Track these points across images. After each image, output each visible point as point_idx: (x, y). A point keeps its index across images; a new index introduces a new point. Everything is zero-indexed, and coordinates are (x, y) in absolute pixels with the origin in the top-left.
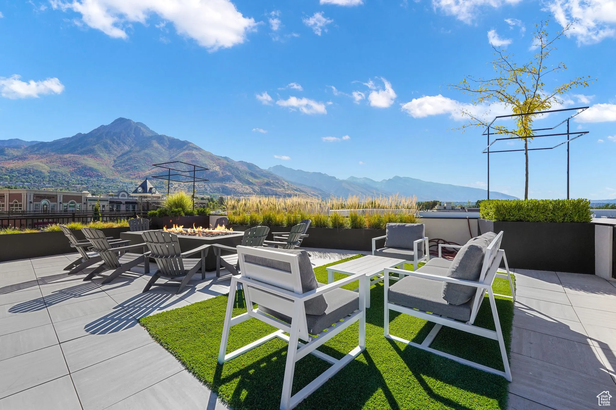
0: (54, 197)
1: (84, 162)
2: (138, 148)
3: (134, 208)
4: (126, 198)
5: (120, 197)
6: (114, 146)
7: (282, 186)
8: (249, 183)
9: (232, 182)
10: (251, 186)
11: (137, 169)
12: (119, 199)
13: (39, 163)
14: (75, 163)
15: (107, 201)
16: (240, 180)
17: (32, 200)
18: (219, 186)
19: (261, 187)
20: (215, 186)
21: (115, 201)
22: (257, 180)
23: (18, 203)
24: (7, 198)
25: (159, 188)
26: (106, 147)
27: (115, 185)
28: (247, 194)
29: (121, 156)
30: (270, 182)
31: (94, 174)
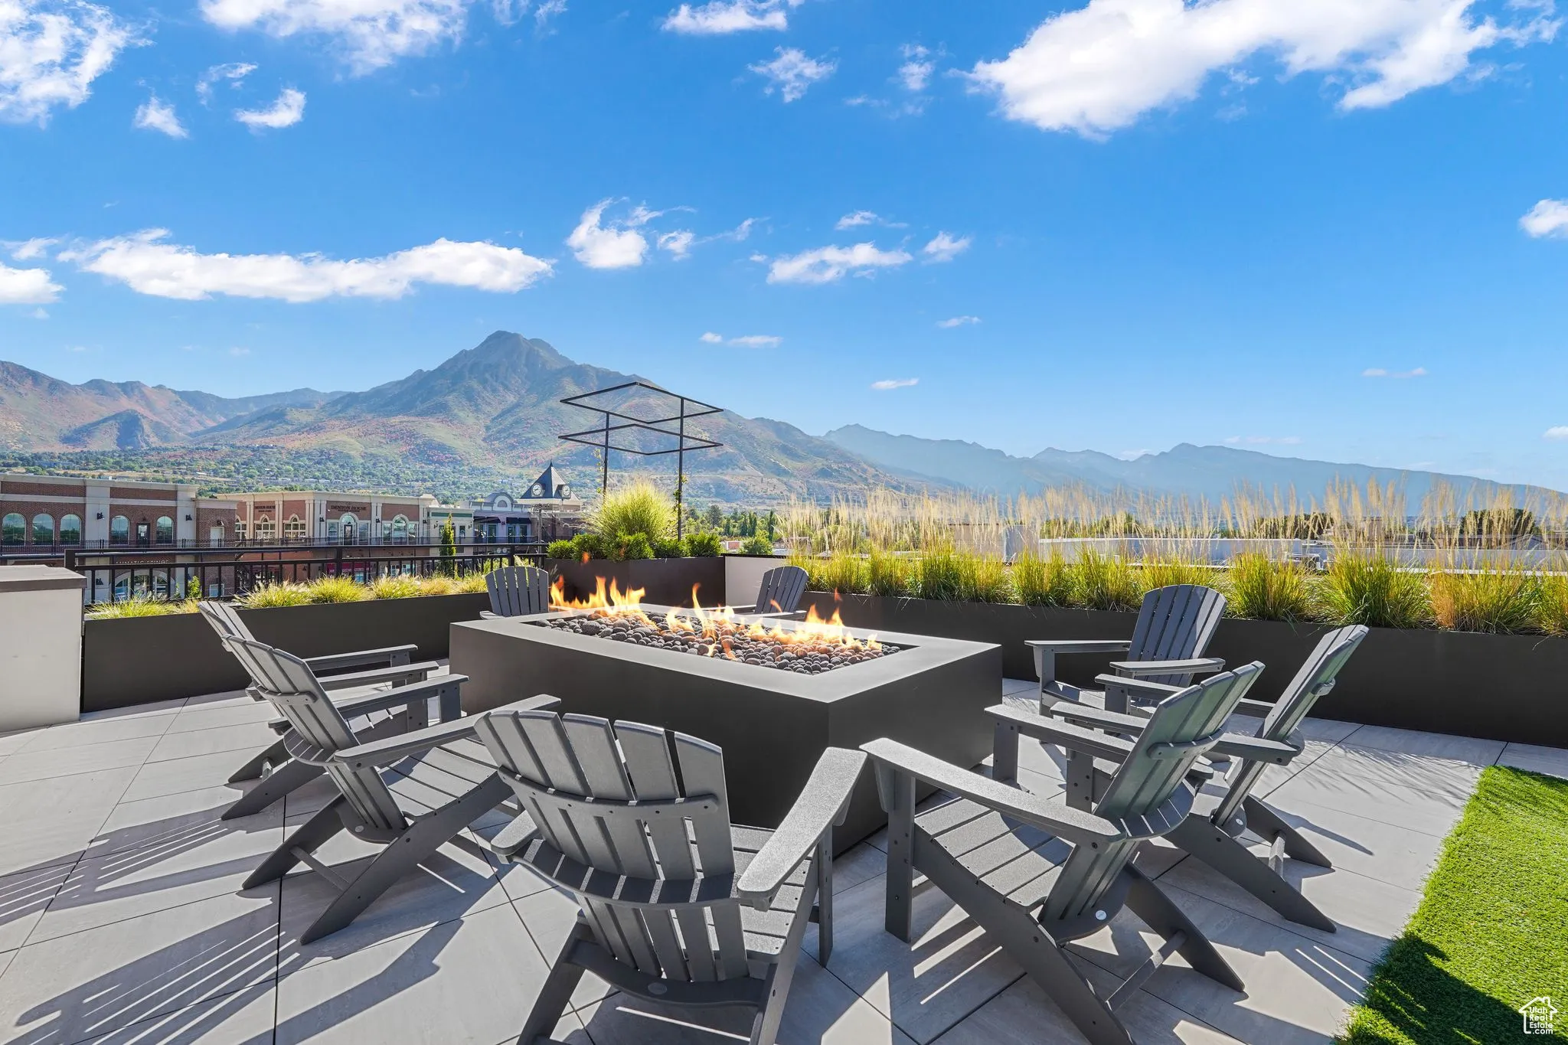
0: (364, 509)
1: (428, 433)
2: (533, 398)
3: (524, 532)
4: (509, 509)
5: (496, 508)
6: (485, 394)
7: (861, 476)
8: (779, 472)
9: (738, 470)
10: (785, 480)
11: (531, 444)
12: (493, 512)
13: (345, 438)
14: (412, 435)
15: (470, 515)
16: (757, 464)
17: (323, 515)
18: (708, 481)
19: (807, 481)
20: (699, 481)
21: (486, 516)
22: (799, 465)
23: (299, 522)
24: (279, 511)
25: (577, 486)
26: (470, 397)
27: (488, 481)
28: (774, 499)
29: (500, 416)
30: (831, 468)
31: (447, 458)
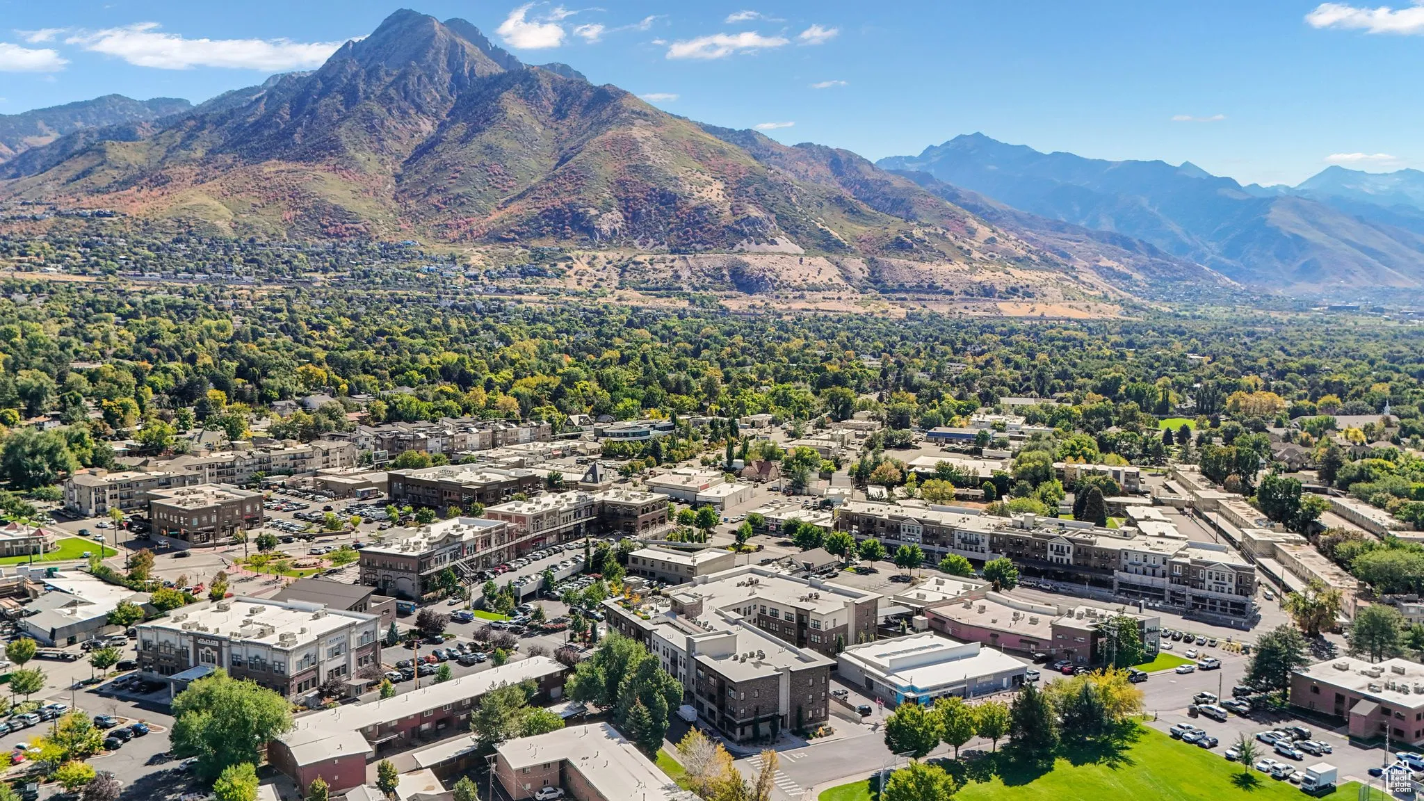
1: (317, 189)
2: (460, 129)
6: (390, 123)
7: (961, 248)
8: (829, 246)
9: (765, 245)
10: (835, 258)
11: (463, 203)
13: (204, 199)
14: (295, 194)
16: (794, 231)
18: (721, 265)
19: (872, 259)
20: (707, 265)
22: (861, 230)
25: (532, 274)
26: (372, 127)
27: (409, 268)
29: (413, 159)
30: (911, 236)
31: (347, 229)
